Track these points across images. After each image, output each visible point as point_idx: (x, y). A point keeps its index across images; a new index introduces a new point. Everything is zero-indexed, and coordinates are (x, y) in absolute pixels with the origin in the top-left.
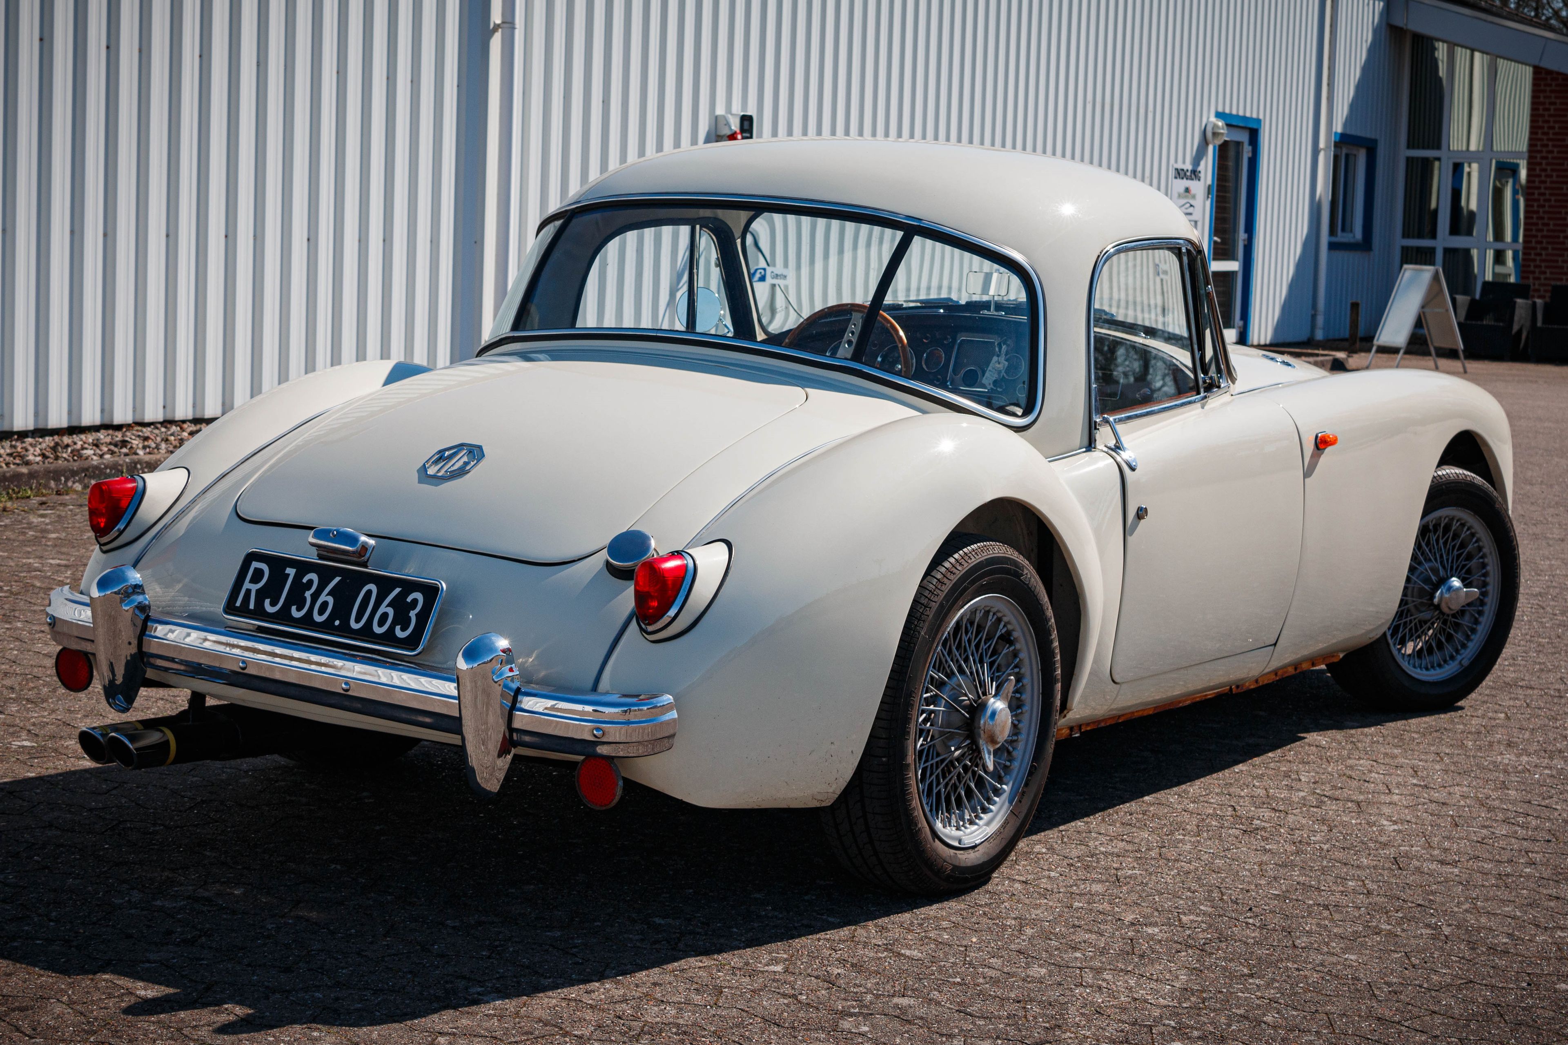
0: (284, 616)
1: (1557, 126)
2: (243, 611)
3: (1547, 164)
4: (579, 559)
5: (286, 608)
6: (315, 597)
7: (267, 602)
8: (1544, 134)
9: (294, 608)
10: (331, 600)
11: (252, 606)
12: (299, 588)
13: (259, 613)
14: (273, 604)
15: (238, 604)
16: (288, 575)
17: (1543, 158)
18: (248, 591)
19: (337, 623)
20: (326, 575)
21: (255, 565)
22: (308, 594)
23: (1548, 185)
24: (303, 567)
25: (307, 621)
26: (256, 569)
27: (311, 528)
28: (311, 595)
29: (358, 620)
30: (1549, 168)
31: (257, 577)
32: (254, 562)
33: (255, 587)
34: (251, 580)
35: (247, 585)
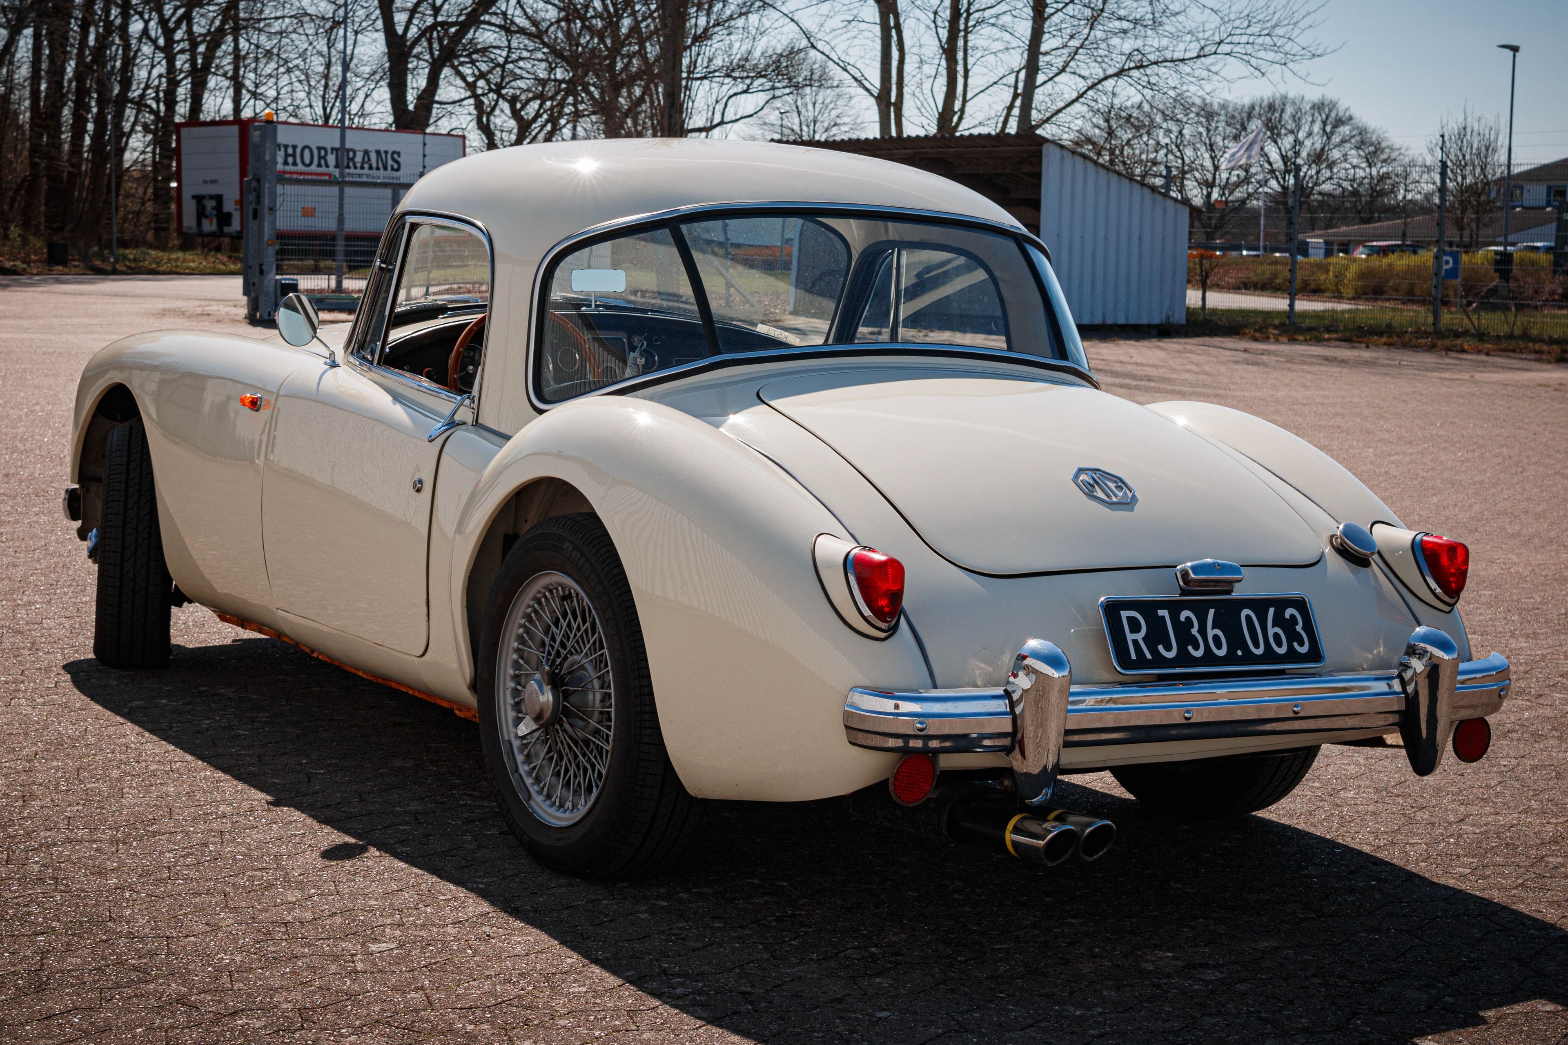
0: (1183, 658)
2: (1142, 662)
5: (1182, 649)
6: (1203, 631)
7: (1161, 648)
9: (1190, 648)
10: (1218, 632)
11: (1149, 656)
12: (1183, 629)
13: (1159, 661)
14: (1168, 649)
15: (1134, 657)
16: (1163, 617)
18: (1135, 642)
19: (1239, 653)
20: (1200, 610)
21: (1125, 614)
22: (1194, 631)
24: (1174, 607)
25: (1209, 658)
26: (1128, 618)
28: (1198, 632)
29: (1257, 646)
31: (1135, 626)
32: (1122, 612)
33: (1140, 636)
34: (1132, 632)
35: (1130, 637)
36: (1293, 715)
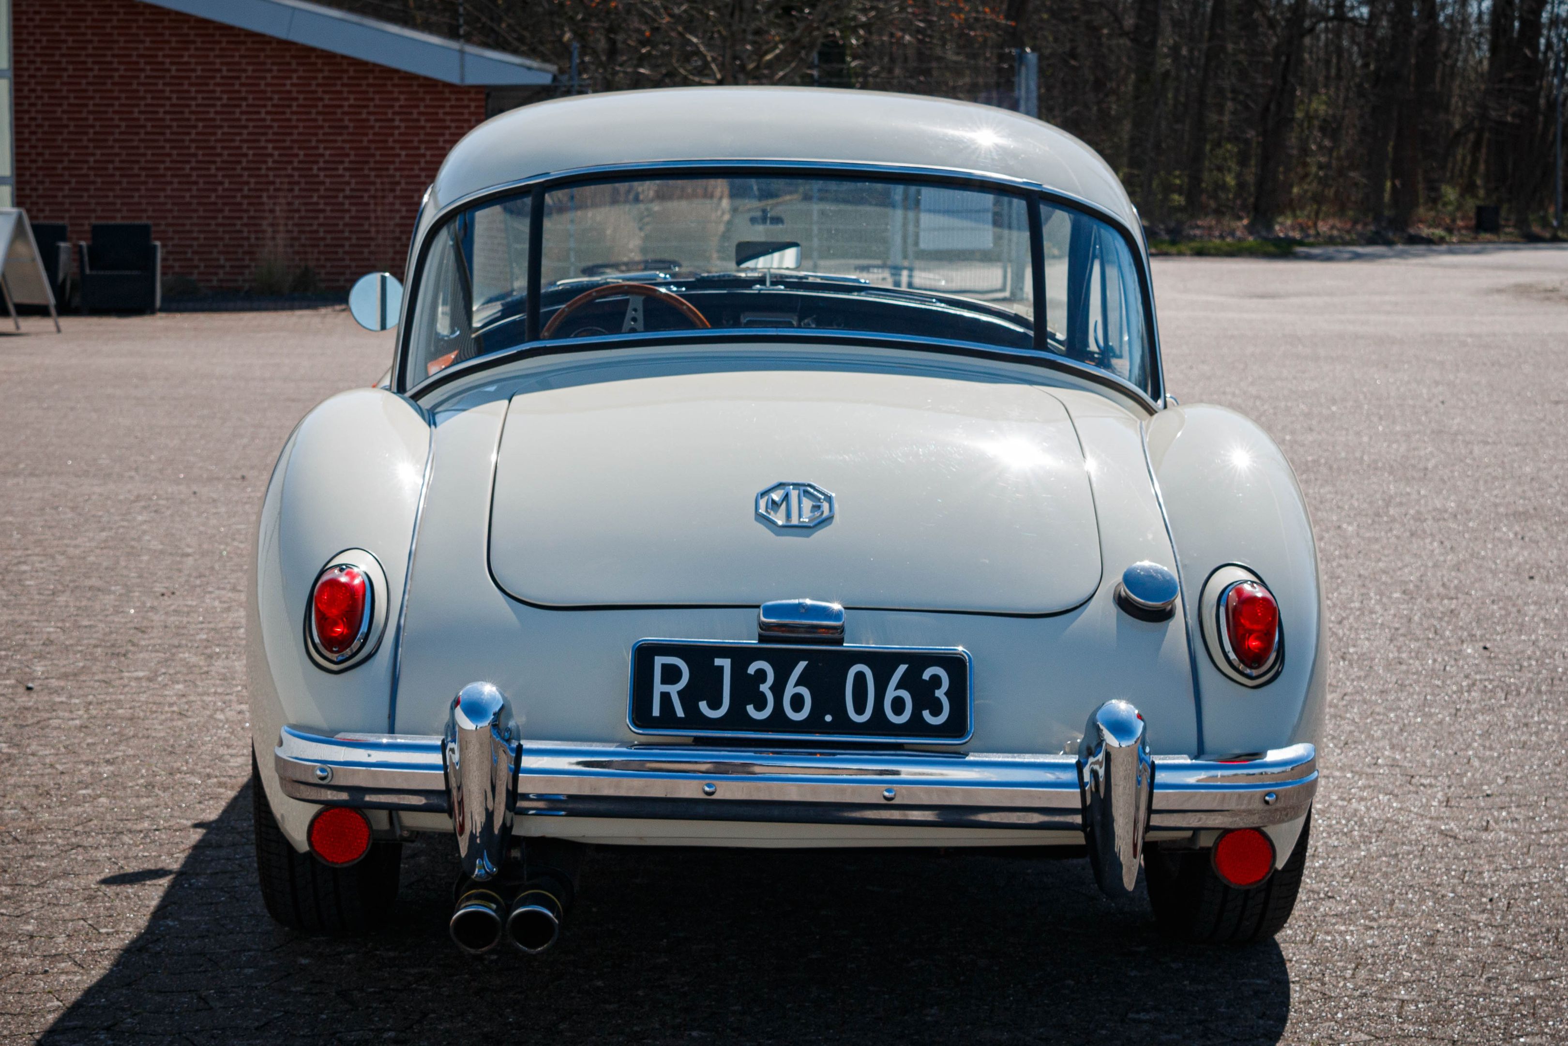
0: (738, 721)
1: (44, 38)
2: (667, 721)
3: (37, 83)
4: (1081, 605)
5: (737, 710)
6: (778, 689)
7: (703, 706)
8: (30, 48)
9: (750, 709)
11: (680, 713)
12: (746, 682)
13: (695, 719)
14: (715, 704)
15: (656, 712)
16: (721, 668)
17: (30, 76)
18: (665, 697)
19: (828, 718)
20: (780, 662)
21: (659, 661)
22: (765, 689)
23: (39, 108)
24: (743, 656)
25: (778, 721)
26: (664, 666)
27: (758, 607)
28: (771, 688)
29: (860, 710)
30: (39, 88)
31: (671, 675)
32: (656, 658)
33: (673, 690)
34: (664, 681)
35: (659, 688)
36: (884, 802)
